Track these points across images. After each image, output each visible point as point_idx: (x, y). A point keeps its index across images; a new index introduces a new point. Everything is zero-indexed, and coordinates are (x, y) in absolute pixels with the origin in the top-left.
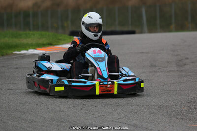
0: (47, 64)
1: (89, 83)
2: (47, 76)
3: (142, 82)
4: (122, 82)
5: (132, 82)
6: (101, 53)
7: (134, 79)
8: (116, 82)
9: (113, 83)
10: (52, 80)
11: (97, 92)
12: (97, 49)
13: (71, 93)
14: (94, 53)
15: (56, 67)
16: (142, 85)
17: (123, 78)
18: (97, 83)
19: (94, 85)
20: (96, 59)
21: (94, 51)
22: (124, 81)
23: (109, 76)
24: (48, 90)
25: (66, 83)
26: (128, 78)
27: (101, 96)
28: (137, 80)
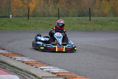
0: (39, 38)
1: (54, 47)
2: (39, 43)
3: (76, 47)
4: (67, 47)
5: (71, 47)
6: (60, 35)
7: (72, 46)
8: (64, 47)
9: (63, 47)
10: (40, 44)
11: (57, 51)
12: (59, 33)
13: (46, 50)
14: (57, 35)
15: (43, 39)
16: (75, 49)
17: (68, 45)
18: (57, 47)
19: (56, 47)
20: (57, 37)
21: (57, 34)
22: (68, 46)
23: (62, 44)
24: (38, 48)
25: (45, 46)
26: (70, 45)
27: (58, 52)
28: (73, 46)
